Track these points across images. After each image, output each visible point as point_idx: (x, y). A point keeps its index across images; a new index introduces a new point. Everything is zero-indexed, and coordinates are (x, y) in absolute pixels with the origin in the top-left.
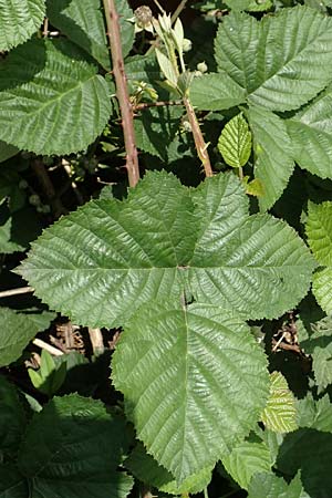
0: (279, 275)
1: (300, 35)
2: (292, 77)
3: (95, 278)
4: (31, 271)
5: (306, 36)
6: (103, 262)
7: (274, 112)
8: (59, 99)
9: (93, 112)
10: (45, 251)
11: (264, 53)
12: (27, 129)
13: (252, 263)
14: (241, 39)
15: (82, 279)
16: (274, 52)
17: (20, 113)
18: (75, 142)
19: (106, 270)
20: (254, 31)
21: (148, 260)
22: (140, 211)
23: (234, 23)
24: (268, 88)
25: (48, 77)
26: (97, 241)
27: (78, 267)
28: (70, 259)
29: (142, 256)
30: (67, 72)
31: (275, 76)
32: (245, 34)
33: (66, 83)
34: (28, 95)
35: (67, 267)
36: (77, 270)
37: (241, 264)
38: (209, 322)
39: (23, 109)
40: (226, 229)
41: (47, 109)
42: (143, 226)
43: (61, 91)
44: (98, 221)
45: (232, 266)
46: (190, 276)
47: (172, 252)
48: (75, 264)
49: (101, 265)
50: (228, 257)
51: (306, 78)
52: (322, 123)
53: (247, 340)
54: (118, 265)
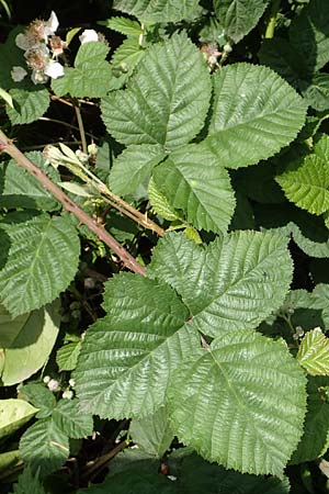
0: (261, 273)
1: (166, 70)
2: (183, 105)
3: (133, 377)
4: (88, 405)
5: (170, 67)
6: (129, 363)
7: (190, 143)
8: (37, 256)
9: (65, 244)
10: (86, 385)
11: (149, 108)
12: (33, 293)
13: (233, 280)
14: (123, 113)
15: (124, 384)
16: (155, 100)
17: (21, 288)
18: (68, 273)
19: (135, 366)
20: (129, 99)
21: (158, 337)
22: (124, 313)
23: (110, 106)
24: (173, 129)
25: (18, 249)
26: (114, 353)
27: (116, 378)
28: (106, 377)
29: (152, 338)
30: (28, 234)
31: (171, 116)
32: (124, 107)
33: (34, 242)
34: (16, 271)
35: (109, 385)
36: (117, 381)
37: (226, 288)
38: (230, 348)
39: (21, 282)
40: (197, 273)
41: (35, 268)
42: (134, 320)
43: (35, 249)
44: (101, 341)
45: (221, 294)
46: (199, 323)
47: (171, 319)
48: (112, 378)
49: (130, 366)
50: (212, 291)
51: (194, 98)
52: (232, 119)
53: (264, 341)
54: (141, 357)
